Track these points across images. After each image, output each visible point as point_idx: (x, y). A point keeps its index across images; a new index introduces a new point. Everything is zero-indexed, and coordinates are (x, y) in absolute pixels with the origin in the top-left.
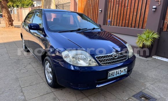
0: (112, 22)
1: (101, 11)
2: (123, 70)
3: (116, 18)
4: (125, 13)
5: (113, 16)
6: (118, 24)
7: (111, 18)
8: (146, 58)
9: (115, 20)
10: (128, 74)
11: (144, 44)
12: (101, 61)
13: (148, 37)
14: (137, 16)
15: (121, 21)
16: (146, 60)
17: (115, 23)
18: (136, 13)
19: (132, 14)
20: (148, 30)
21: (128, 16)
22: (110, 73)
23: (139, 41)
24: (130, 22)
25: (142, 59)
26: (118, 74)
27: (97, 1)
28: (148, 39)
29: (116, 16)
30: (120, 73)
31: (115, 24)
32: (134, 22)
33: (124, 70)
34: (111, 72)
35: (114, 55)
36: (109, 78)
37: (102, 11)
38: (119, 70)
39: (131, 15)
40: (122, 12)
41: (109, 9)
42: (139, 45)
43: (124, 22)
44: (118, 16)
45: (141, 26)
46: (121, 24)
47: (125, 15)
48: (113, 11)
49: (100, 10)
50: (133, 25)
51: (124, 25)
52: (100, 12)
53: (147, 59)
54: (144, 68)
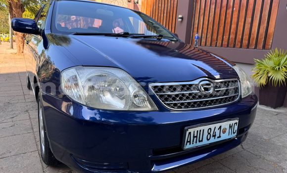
0: (203, 39)
1: (182, 18)
2: (228, 127)
3: (210, 31)
4: (229, 20)
5: (205, 26)
6: (214, 43)
7: (200, 31)
8: (275, 108)
9: (209, 35)
10: (239, 138)
11: (269, 77)
12: (166, 99)
13: (278, 64)
14: (254, 24)
15: (220, 37)
16: (275, 112)
17: (209, 39)
18: (250, 19)
19: (243, 20)
20: (276, 50)
21: (234, 26)
22: (190, 133)
23: (258, 73)
24: (239, 37)
25: (265, 110)
26: (214, 136)
27: (176, 3)
28: (278, 67)
29: (211, 26)
30: (218, 135)
31: (208, 43)
32: (246, 37)
33: (230, 127)
34: (192, 130)
35: (202, 85)
36: (188, 146)
37: (184, 19)
38: (218, 125)
39: (241, 24)
40: (223, 17)
41: (197, 15)
42: (259, 81)
43: (226, 38)
44: (215, 27)
45: (262, 44)
46: (219, 42)
47: (228, 23)
48: (205, 18)
49: (180, 16)
50: (245, 42)
51: (226, 43)
52: (180, 20)
53: (277, 110)
54: (271, 128)
